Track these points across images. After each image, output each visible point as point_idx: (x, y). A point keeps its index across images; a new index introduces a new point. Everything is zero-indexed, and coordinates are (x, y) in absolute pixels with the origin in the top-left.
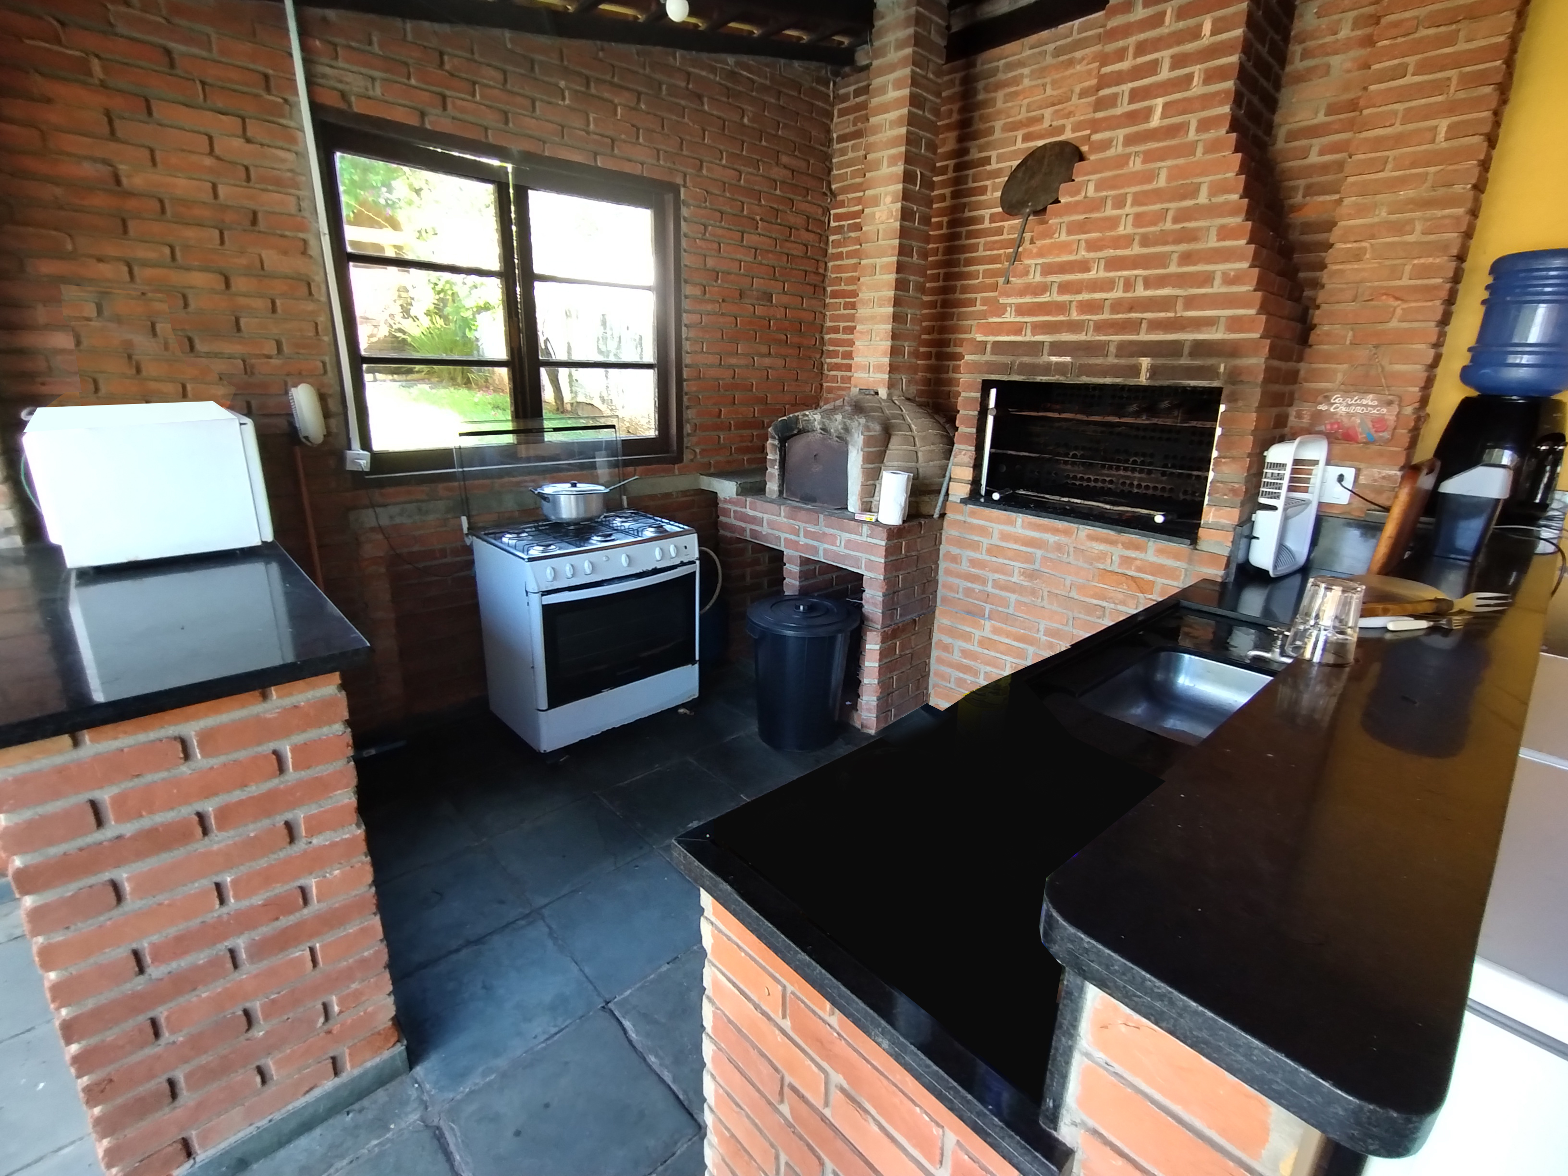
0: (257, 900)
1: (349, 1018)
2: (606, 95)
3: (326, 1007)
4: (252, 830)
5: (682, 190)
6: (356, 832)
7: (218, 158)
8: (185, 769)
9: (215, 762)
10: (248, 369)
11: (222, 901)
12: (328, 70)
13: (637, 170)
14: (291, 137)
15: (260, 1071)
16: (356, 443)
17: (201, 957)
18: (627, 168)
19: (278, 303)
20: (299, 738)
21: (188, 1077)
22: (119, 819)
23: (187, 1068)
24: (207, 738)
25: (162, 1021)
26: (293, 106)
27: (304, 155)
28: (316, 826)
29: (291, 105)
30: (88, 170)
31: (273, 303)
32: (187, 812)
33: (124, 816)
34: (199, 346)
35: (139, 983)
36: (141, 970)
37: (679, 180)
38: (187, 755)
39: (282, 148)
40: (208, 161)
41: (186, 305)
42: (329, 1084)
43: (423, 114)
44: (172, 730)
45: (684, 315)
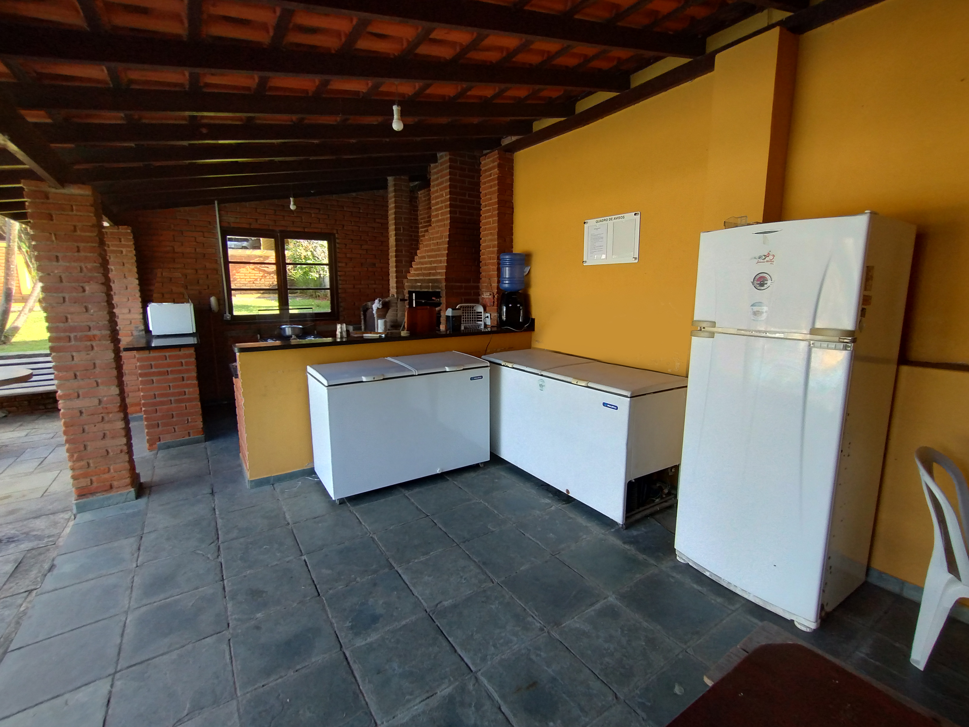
0: (176, 391)
1: (193, 424)
2: (308, 211)
3: (188, 420)
4: (176, 376)
5: (336, 235)
6: (196, 382)
7: (197, 242)
8: (165, 361)
9: (171, 361)
10: (200, 293)
11: (170, 389)
12: (225, 218)
13: (319, 230)
14: (215, 234)
15: (174, 428)
16: (227, 313)
17: (165, 399)
18: (316, 230)
19: (209, 276)
20: (186, 360)
21: (161, 423)
22: (155, 368)
23: (161, 421)
24: (170, 356)
25: (158, 410)
26: (216, 228)
27: (218, 239)
28: (188, 379)
29: (215, 228)
30: (168, 249)
31: (208, 276)
32: (165, 369)
33: (156, 367)
34: (189, 288)
35: (154, 400)
36: (155, 398)
37: (335, 232)
38: (166, 359)
39: (212, 238)
40: (195, 243)
41: (186, 278)
42: (187, 438)
43: (250, 224)
44: (164, 354)
45: (338, 273)
